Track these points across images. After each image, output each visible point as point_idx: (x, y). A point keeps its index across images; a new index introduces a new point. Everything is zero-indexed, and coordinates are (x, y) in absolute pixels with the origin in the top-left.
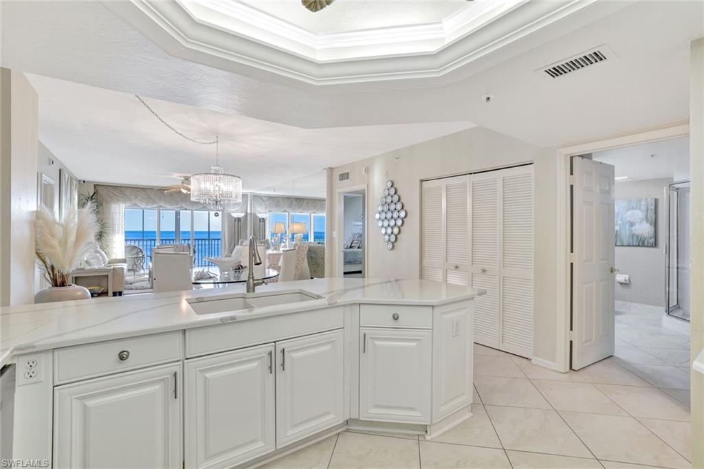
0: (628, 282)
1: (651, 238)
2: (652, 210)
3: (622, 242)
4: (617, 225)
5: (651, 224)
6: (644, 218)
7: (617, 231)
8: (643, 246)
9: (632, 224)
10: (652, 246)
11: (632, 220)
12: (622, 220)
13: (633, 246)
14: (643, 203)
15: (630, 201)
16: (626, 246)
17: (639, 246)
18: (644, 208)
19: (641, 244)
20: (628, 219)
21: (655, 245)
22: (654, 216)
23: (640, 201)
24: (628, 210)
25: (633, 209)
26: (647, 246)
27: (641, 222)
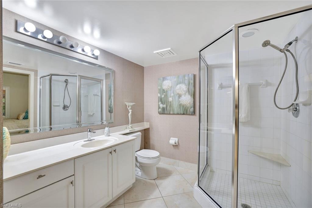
0: (177, 144)
1: (191, 108)
2: (192, 84)
3: (173, 111)
4: (171, 97)
5: (191, 96)
6: (187, 91)
7: (171, 102)
8: (187, 114)
9: (180, 96)
10: (192, 115)
11: (180, 93)
12: (173, 93)
13: (180, 114)
14: (186, 78)
15: (179, 77)
16: (176, 114)
17: (184, 114)
18: (187, 82)
19: (185, 113)
20: (178, 91)
21: (194, 113)
22: (193, 89)
23: (184, 76)
24: (177, 84)
25: (180, 83)
26: (189, 115)
27: (185, 94)
